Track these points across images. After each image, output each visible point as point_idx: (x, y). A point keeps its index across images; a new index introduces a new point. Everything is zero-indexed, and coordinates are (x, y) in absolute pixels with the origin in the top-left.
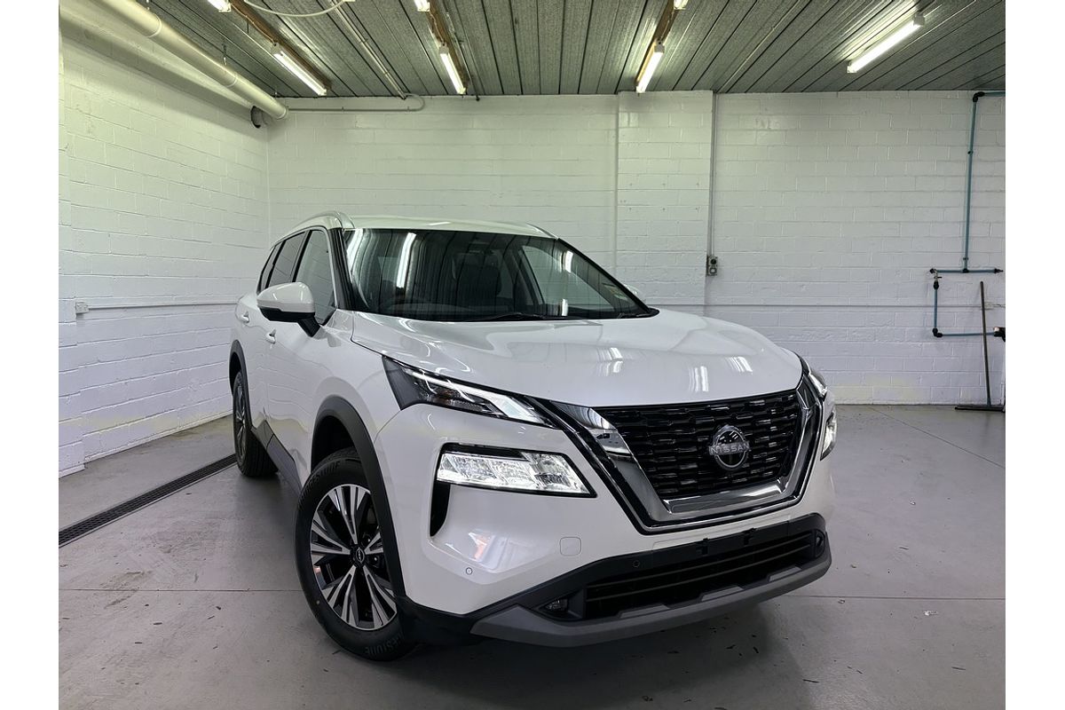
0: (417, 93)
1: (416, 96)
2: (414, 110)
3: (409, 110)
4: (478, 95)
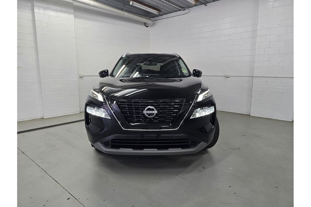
0: (186, 7)
1: (187, 9)
2: (186, 14)
3: (185, 14)
4: (205, 3)
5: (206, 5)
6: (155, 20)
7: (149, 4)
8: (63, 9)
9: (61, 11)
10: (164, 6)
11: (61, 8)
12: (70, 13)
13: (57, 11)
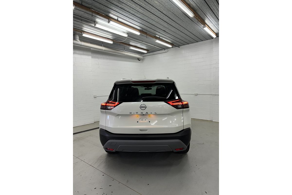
1: (166, 49)
2: (166, 52)
4: (179, 46)
5: (179, 47)
6: (145, 56)
7: (140, 47)
8: (85, 53)
9: (83, 54)
10: (151, 48)
11: (83, 52)
12: (89, 55)
13: (81, 54)
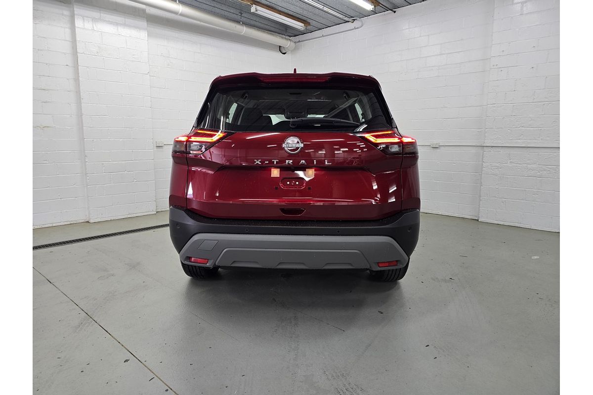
0: (357, 16)
1: (358, 19)
2: (358, 28)
3: (355, 28)
4: (393, 8)
5: (395, 12)
6: (299, 41)
7: (286, 11)
8: (129, 21)
9: (125, 25)
10: (315, 14)
11: (123, 19)
12: (139, 28)
13: (117, 24)
